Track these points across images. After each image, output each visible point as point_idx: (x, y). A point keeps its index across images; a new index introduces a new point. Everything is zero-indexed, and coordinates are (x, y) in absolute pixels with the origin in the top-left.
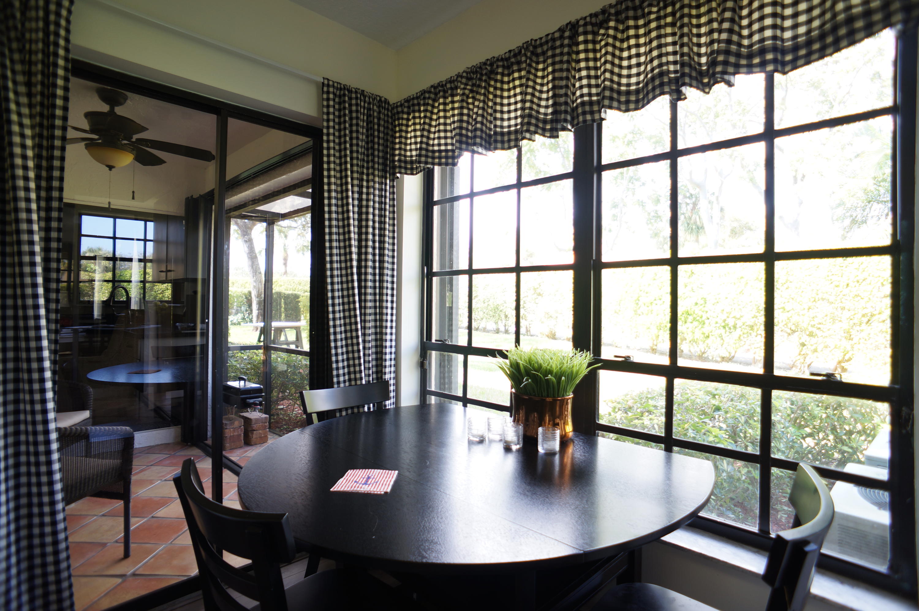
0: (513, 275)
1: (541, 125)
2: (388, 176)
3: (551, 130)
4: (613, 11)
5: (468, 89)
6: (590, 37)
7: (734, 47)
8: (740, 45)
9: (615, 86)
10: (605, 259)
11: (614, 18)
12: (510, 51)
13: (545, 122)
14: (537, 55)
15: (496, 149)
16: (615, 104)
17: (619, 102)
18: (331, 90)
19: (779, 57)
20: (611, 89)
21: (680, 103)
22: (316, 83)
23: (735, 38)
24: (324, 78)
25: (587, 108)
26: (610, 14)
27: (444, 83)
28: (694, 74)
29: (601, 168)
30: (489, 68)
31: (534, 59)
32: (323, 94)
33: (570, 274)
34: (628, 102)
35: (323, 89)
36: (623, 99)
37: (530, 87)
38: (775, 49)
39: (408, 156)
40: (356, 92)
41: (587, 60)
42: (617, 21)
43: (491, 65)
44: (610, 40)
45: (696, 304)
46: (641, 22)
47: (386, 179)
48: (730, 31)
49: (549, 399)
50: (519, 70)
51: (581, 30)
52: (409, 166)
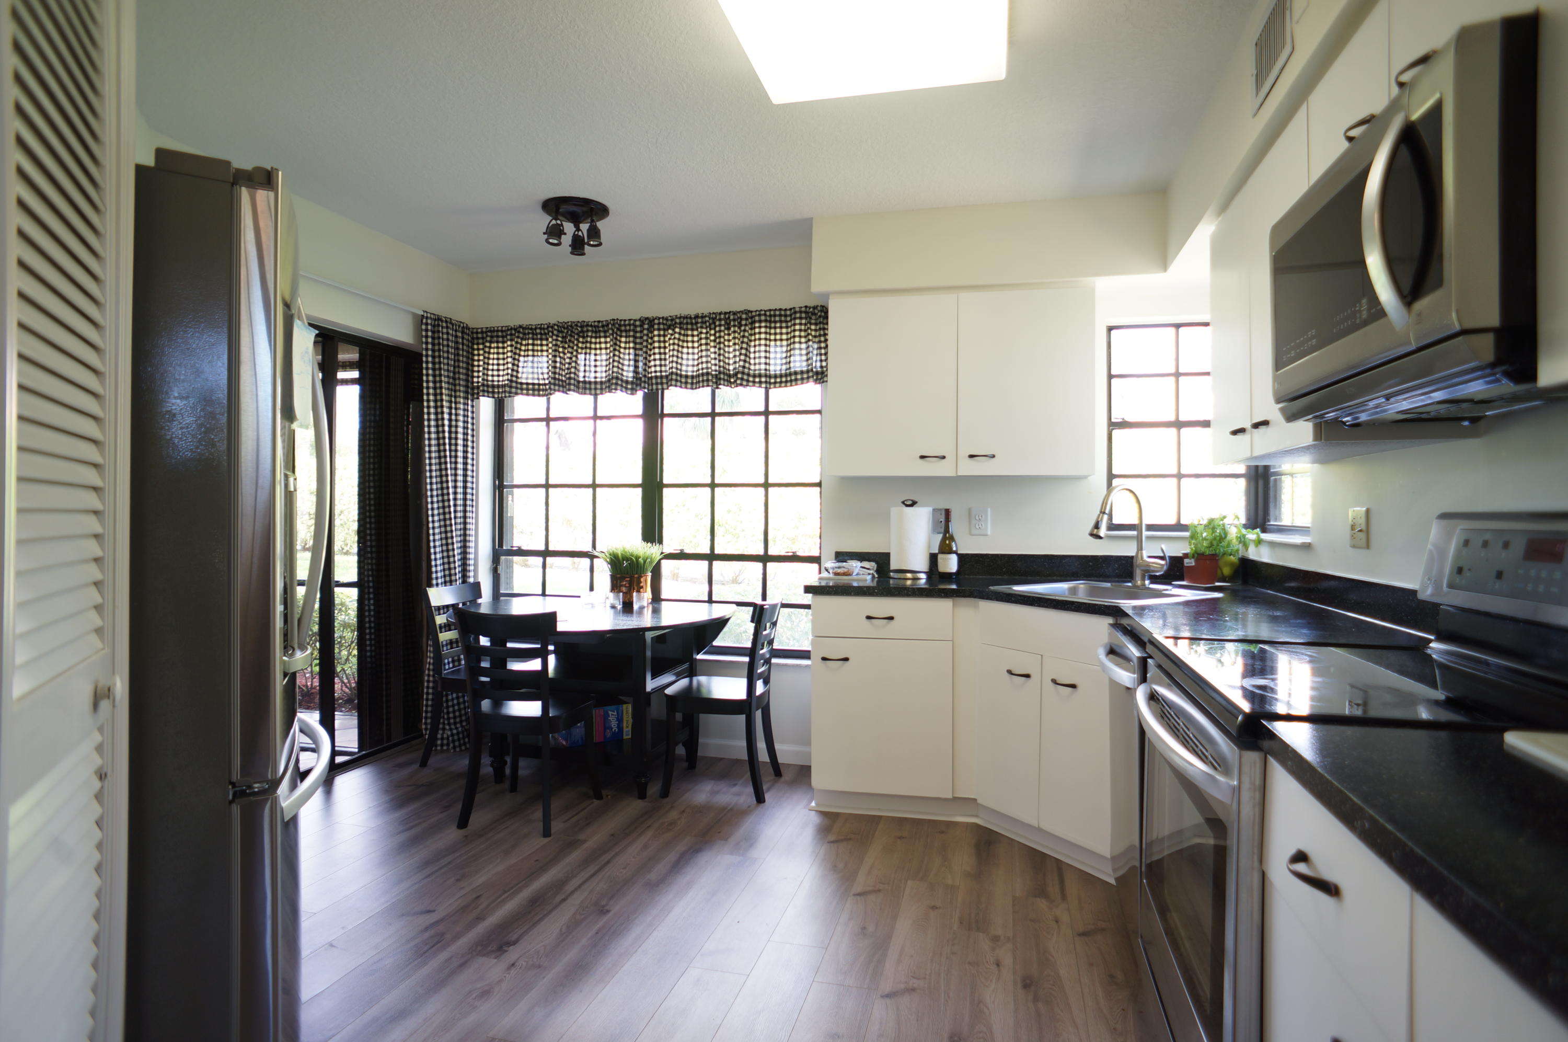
0: (591, 490)
1: (624, 385)
2: (469, 397)
3: (632, 389)
4: (678, 321)
5: (560, 341)
6: (662, 333)
7: (746, 371)
8: (749, 369)
9: (679, 372)
10: (665, 481)
11: (678, 326)
12: (599, 322)
13: (627, 382)
14: (621, 331)
15: (585, 394)
16: (679, 384)
17: (681, 382)
18: (429, 321)
19: (768, 380)
20: (677, 374)
21: (717, 390)
22: (414, 315)
23: (747, 365)
24: (424, 311)
25: (659, 381)
26: (676, 323)
27: (534, 327)
28: (726, 378)
29: (663, 415)
30: (579, 329)
31: (619, 333)
32: (422, 324)
33: (639, 491)
34: (686, 383)
35: (422, 321)
36: (683, 380)
37: (617, 356)
38: (766, 376)
39: (490, 381)
40: (446, 322)
41: (660, 348)
42: (681, 328)
43: (582, 327)
44: (676, 341)
45: (729, 511)
46: (695, 333)
47: (468, 399)
48: (745, 361)
49: (636, 576)
50: (605, 337)
51: (656, 327)
52: (490, 390)
